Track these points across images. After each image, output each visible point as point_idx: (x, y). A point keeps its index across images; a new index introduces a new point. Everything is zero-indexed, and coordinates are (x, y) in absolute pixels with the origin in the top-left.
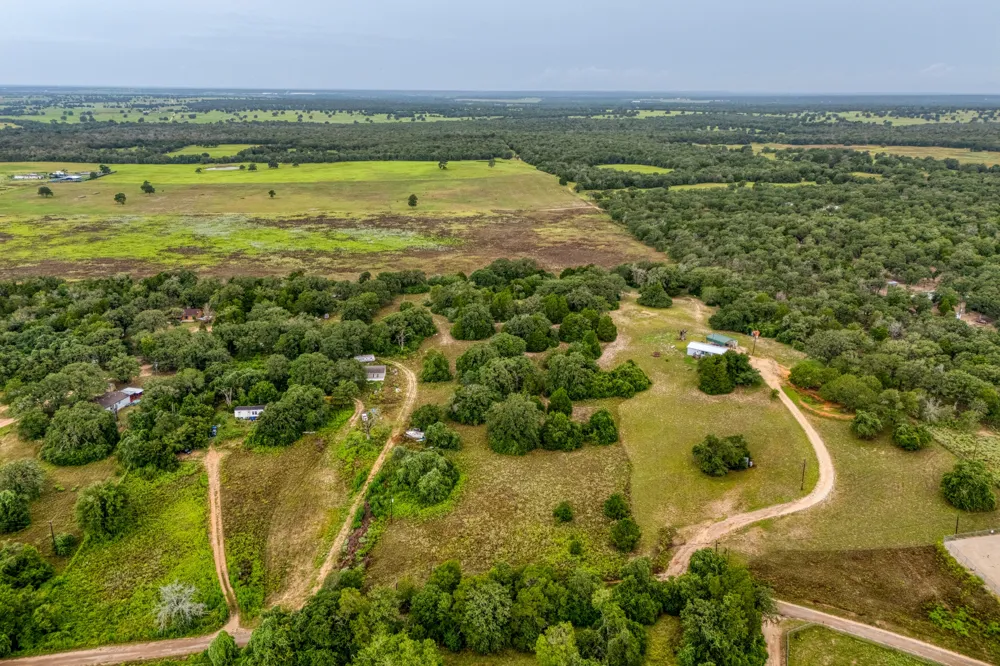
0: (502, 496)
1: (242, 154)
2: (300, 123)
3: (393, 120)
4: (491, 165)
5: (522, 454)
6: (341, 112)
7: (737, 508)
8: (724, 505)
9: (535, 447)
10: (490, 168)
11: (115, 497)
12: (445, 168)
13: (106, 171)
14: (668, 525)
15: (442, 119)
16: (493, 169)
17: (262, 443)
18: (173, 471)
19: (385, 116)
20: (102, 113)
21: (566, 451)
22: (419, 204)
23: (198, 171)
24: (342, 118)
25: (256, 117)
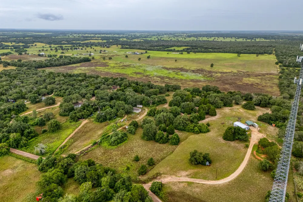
0: (129, 149)
1: (184, 49)
2: (213, 41)
3: (245, 40)
4: (257, 56)
5: (147, 140)
6: (229, 38)
7: (187, 176)
8: (184, 173)
9: (152, 140)
10: (256, 57)
11: (54, 124)
12: (239, 56)
13: (146, 52)
14: (161, 172)
15: (264, 40)
16: (258, 57)
17: (96, 121)
18: (75, 122)
19: (242, 39)
20: (165, 38)
21: (159, 143)
22: (214, 66)
23: (168, 53)
24: (228, 40)
25: (202, 39)
